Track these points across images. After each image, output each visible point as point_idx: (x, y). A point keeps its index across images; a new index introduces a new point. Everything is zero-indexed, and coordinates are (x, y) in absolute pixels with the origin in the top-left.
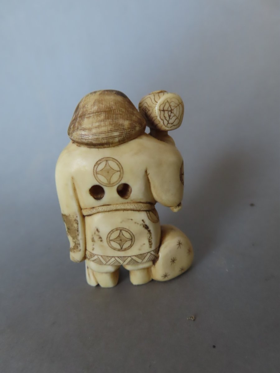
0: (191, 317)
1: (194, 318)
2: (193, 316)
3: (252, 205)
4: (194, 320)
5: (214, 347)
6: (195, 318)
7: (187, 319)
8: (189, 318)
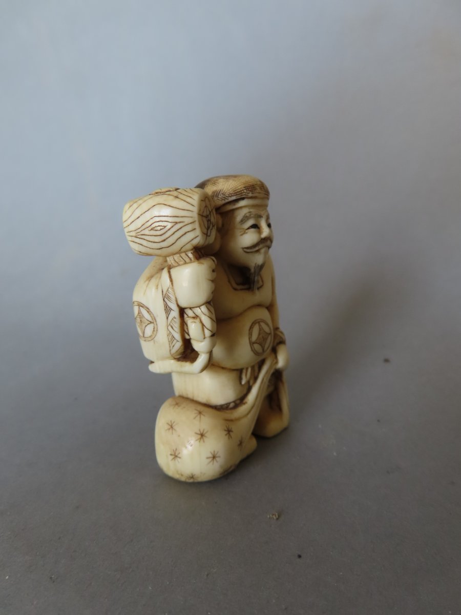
0: (273, 515)
1: (277, 516)
2: (277, 514)
3: (387, 361)
4: (277, 519)
5: (300, 556)
6: (279, 516)
7: (268, 516)
8: (271, 516)
